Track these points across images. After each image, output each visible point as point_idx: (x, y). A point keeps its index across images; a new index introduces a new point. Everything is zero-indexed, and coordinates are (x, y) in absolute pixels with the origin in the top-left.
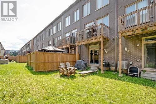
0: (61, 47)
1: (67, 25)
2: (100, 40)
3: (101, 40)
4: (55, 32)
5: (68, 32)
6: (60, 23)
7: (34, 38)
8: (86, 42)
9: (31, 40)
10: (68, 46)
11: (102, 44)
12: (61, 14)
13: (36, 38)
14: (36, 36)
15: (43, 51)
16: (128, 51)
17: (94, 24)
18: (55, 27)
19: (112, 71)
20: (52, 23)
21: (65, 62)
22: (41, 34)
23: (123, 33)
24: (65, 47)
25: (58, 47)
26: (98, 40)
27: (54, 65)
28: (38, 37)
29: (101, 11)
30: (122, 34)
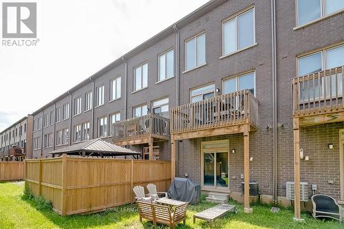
0: (125, 143)
1: (138, 87)
2: (242, 131)
3: (245, 130)
4: (101, 102)
5: (141, 105)
6: (119, 80)
7: (34, 114)
8: (202, 132)
9: (25, 118)
10: (149, 140)
11: (246, 140)
12: (121, 58)
13: (41, 114)
14: (43, 109)
15: (84, 153)
16: (307, 158)
17: (217, 90)
18: (102, 91)
19: (266, 205)
20: (94, 78)
21: (144, 184)
22: (59, 105)
23: (306, 118)
24: (138, 142)
25: (114, 141)
26: (236, 130)
27: (115, 192)
28: (47, 111)
29: (234, 61)
30: (301, 119)
